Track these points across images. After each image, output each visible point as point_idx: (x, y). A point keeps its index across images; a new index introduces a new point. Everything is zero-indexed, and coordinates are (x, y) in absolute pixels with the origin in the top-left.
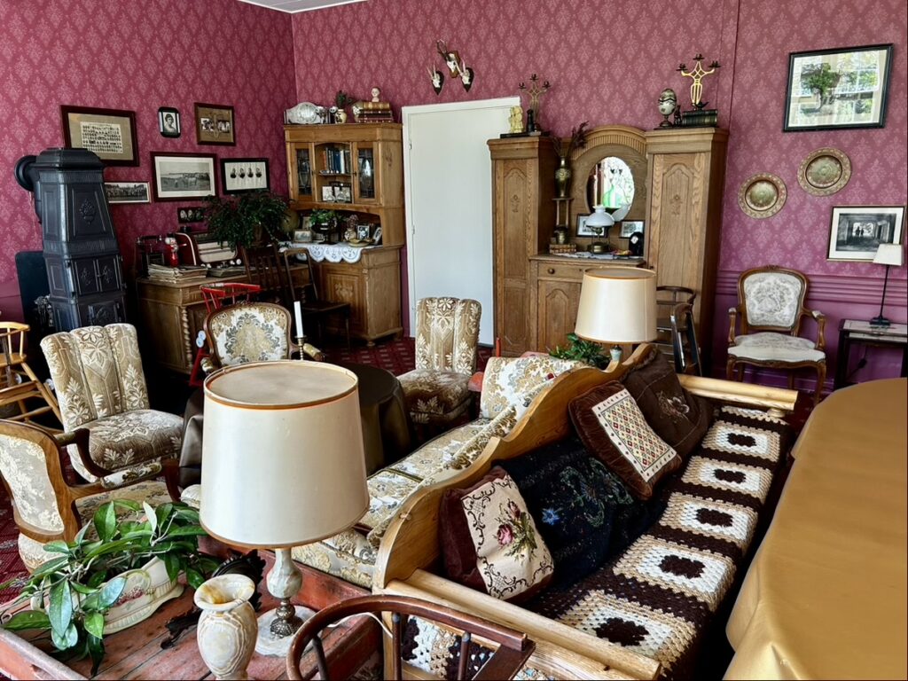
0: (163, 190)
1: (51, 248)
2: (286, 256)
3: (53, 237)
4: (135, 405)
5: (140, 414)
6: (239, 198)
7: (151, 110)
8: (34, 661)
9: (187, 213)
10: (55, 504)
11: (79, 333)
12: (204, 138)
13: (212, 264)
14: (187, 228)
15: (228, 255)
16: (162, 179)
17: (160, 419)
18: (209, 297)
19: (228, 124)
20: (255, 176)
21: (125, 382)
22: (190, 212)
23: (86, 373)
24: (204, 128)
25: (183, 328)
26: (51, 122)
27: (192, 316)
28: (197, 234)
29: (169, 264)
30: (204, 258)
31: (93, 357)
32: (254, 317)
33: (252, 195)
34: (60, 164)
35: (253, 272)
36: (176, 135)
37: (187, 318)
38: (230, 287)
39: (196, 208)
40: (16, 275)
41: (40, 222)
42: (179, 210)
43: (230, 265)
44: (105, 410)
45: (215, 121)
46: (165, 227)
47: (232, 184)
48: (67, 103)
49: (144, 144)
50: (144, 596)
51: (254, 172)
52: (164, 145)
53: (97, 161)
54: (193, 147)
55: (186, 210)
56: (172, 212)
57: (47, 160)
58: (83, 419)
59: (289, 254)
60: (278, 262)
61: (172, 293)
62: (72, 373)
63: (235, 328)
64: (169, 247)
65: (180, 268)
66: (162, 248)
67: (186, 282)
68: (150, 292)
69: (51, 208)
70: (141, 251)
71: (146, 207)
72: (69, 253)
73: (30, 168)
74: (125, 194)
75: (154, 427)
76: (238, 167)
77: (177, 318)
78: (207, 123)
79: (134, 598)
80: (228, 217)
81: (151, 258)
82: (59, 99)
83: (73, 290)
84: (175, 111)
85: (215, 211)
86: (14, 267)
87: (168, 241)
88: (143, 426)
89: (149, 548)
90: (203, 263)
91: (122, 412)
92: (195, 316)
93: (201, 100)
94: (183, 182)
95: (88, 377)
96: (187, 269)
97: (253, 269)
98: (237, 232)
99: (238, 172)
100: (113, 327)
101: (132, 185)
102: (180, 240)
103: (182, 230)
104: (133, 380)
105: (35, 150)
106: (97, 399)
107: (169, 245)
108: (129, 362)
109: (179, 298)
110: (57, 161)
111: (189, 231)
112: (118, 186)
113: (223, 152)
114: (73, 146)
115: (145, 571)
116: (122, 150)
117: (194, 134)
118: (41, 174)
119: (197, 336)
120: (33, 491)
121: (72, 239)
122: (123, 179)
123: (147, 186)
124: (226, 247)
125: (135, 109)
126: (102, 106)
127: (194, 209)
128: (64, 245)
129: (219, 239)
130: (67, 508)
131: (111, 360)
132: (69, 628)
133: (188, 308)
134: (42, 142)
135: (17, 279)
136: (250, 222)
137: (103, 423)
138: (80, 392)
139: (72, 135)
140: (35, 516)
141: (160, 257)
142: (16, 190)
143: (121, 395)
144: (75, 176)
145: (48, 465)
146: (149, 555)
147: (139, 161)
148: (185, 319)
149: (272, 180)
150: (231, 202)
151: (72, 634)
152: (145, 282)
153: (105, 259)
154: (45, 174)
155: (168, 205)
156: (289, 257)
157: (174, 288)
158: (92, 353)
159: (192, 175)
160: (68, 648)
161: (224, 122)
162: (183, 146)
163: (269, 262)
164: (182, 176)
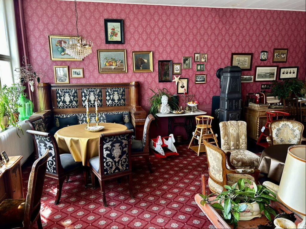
0: (257, 78)
1: (222, 95)
2: (301, 103)
3: (224, 92)
4: (242, 147)
5: (244, 151)
6: (285, 81)
7: (258, 52)
8: (218, 219)
9: (264, 86)
10: (221, 173)
11: (230, 122)
12: (275, 60)
13: (270, 104)
14: (264, 91)
15: (277, 101)
16: (258, 75)
17: (250, 154)
18: (268, 115)
19: (285, 55)
20: (292, 73)
21: (241, 140)
22: (265, 86)
23: (230, 135)
24: (276, 57)
25: (257, 124)
26: (228, 58)
27: (261, 121)
28: (267, 93)
29: (256, 103)
30: (268, 102)
31: (233, 130)
32: (288, 125)
33: (290, 80)
34: (230, 71)
35: (286, 108)
36: (265, 60)
37: (259, 121)
38: (277, 113)
39: (268, 84)
40: (211, 102)
41: (221, 88)
42: (262, 85)
43: (277, 105)
44: (234, 147)
45: (280, 54)
46: (256, 90)
47: (282, 76)
48: (233, 52)
49: (254, 64)
50: (250, 212)
51: (292, 72)
52: (261, 63)
53: (240, 70)
54: (270, 64)
55: (264, 85)
56: (259, 85)
57: (226, 70)
58: (227, 148)
59: (302, 103)
60: (297, 105)
61: (256, 112)
62: (226, 134)
63: (280, 128)
64: (256, 97)
65: (260, 105)
66: (254, 97)
67: (261, 109)
68: (248, 111)
69: (224, 84)
70: (247, 98)
71: (251, 84)
72: (227, 97)
73: (221, 72)
74: (246, 79)
75: (249, 157)
76: (285, 70)
77: (256, 121)
78: (277, 55)
79: (247, 212)
80: (280, 88)
81: (250, 100)
82: (231, 51)
83: (226, 108)
84: (266, 52)
85: (274, 86)
86: (211, 100)
87: (256, 95)
88: (245, 156)
89: (254, 198)
90: (267, 103)
91: (238, 149)
92: (262, 121)
93: (276, 47)
94: (265, 76)
95: (230, 136)
96: (262, 105)
97: (286, 107)
98: (282, 93)
99: (285, 72)
100: (240, 122)
101: (248, 77)
102: (260, 95)
103: (262, 92)
104: (243, 139)
105: (223, 67)
106: (232, 143)
107: (257, 96)
108: (243, 134)
109: (258, 114)
110: (229, 70)
111: (264, 92)
112: (244, 77)
113: (281, 65)
114: (233, 65)
115: (252, 205)
116: (247, 66)
117: (272, 59)
118: (224, 74)
119: (262, 128)
120: (216, 167)
121: (229, 93)
122: (246, 75)
123: (252, 77)
124: (277, 98)
125: (253, 52)
126: (243, 52)
127: (267, 85)
128: (226, 95)
129: (275, 96)
130: (225, 175)
131: (238, 132)
132: (229, 213)
133: (260, 118)
134: (225, 64)
135: (211, 104)
136: (288, 90)
137: (233, 151)
138: (228, 140)
139: (233, 62)
140: (215, 174)
141: (253, 100)
142: (215, 78)
143: (239, 143)
144: (233, 74)
145: (222, 161)
146: (253, 200)
147: (252, 69)
148: (258, 122)
149: (299, 75)
150: (281, 82)
151: (229, 215)
152: (247, 108)
153: (237, 100)
154: (225, 74)
155: (258, 83)
156: (302, 104)
157: (257, 111)
158: (233, 129)
159: (268, 73)
160: (227, 219)
161: (284, 54)
162: (267, 64)
163: (294, 105)
164: (265, 73)
